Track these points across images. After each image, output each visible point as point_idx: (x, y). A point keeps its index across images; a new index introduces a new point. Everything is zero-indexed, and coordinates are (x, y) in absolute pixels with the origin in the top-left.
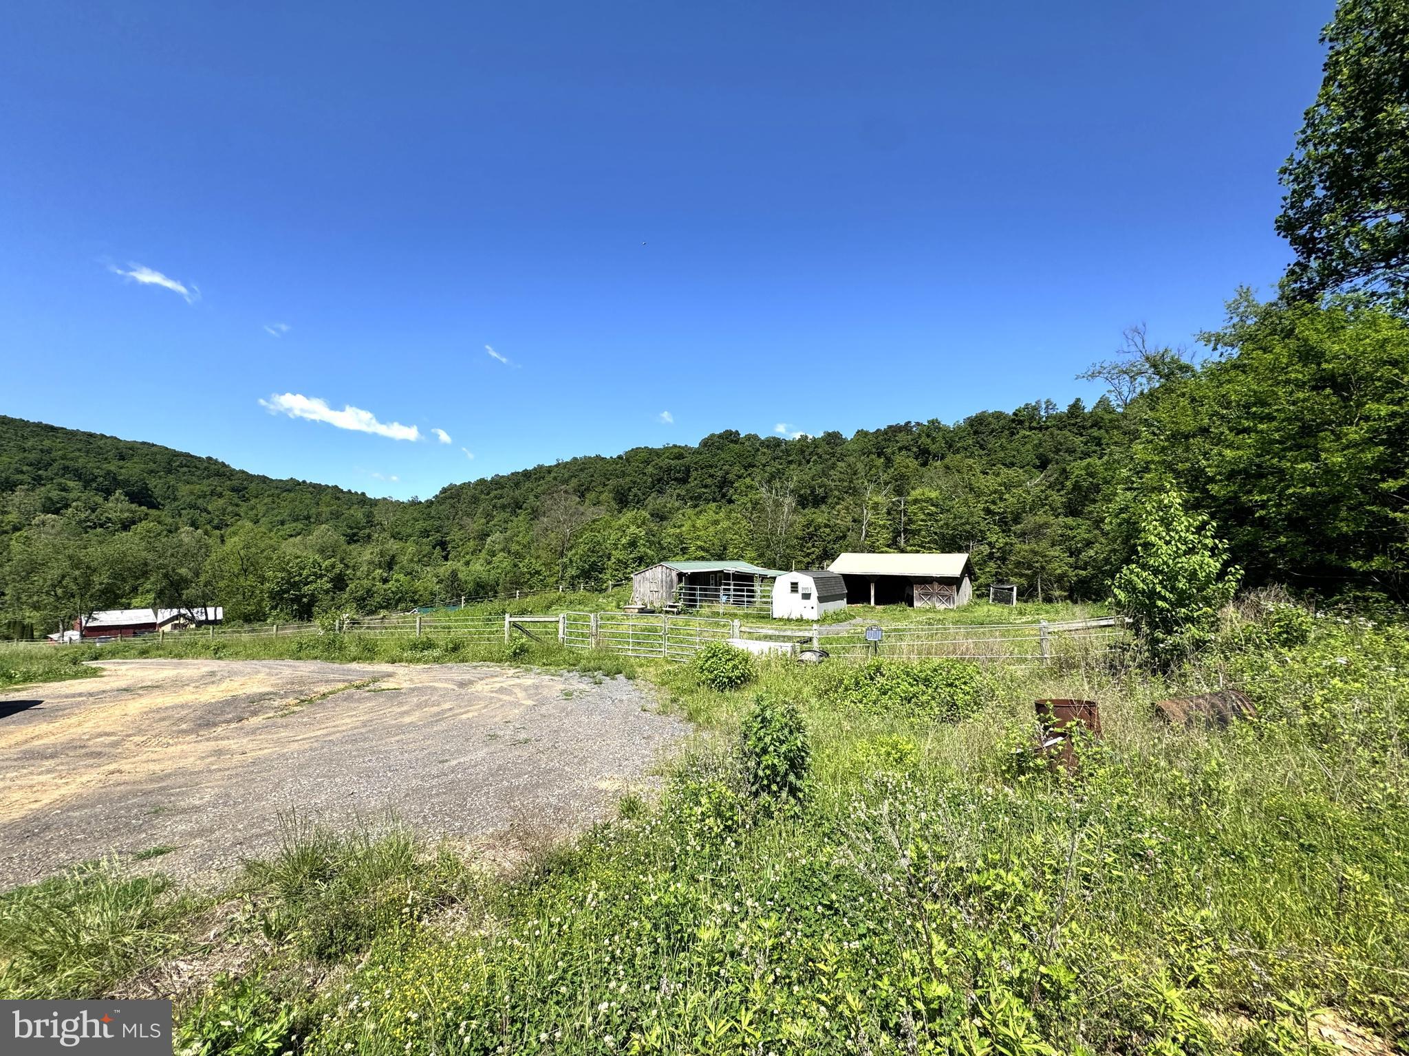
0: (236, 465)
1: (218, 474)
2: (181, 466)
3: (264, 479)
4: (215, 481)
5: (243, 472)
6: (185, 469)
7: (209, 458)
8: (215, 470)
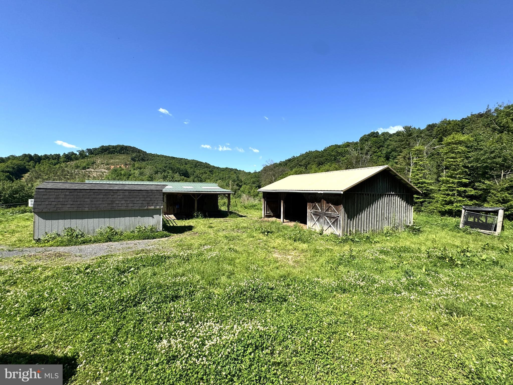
0: (212, 164)
1: (207, 167)
2: (198, 165)
3: (218, 168)
4: (206, 169)
5: (213, 166)
6: (199, 166)
7: (206, 163)
8: (207, 166)
